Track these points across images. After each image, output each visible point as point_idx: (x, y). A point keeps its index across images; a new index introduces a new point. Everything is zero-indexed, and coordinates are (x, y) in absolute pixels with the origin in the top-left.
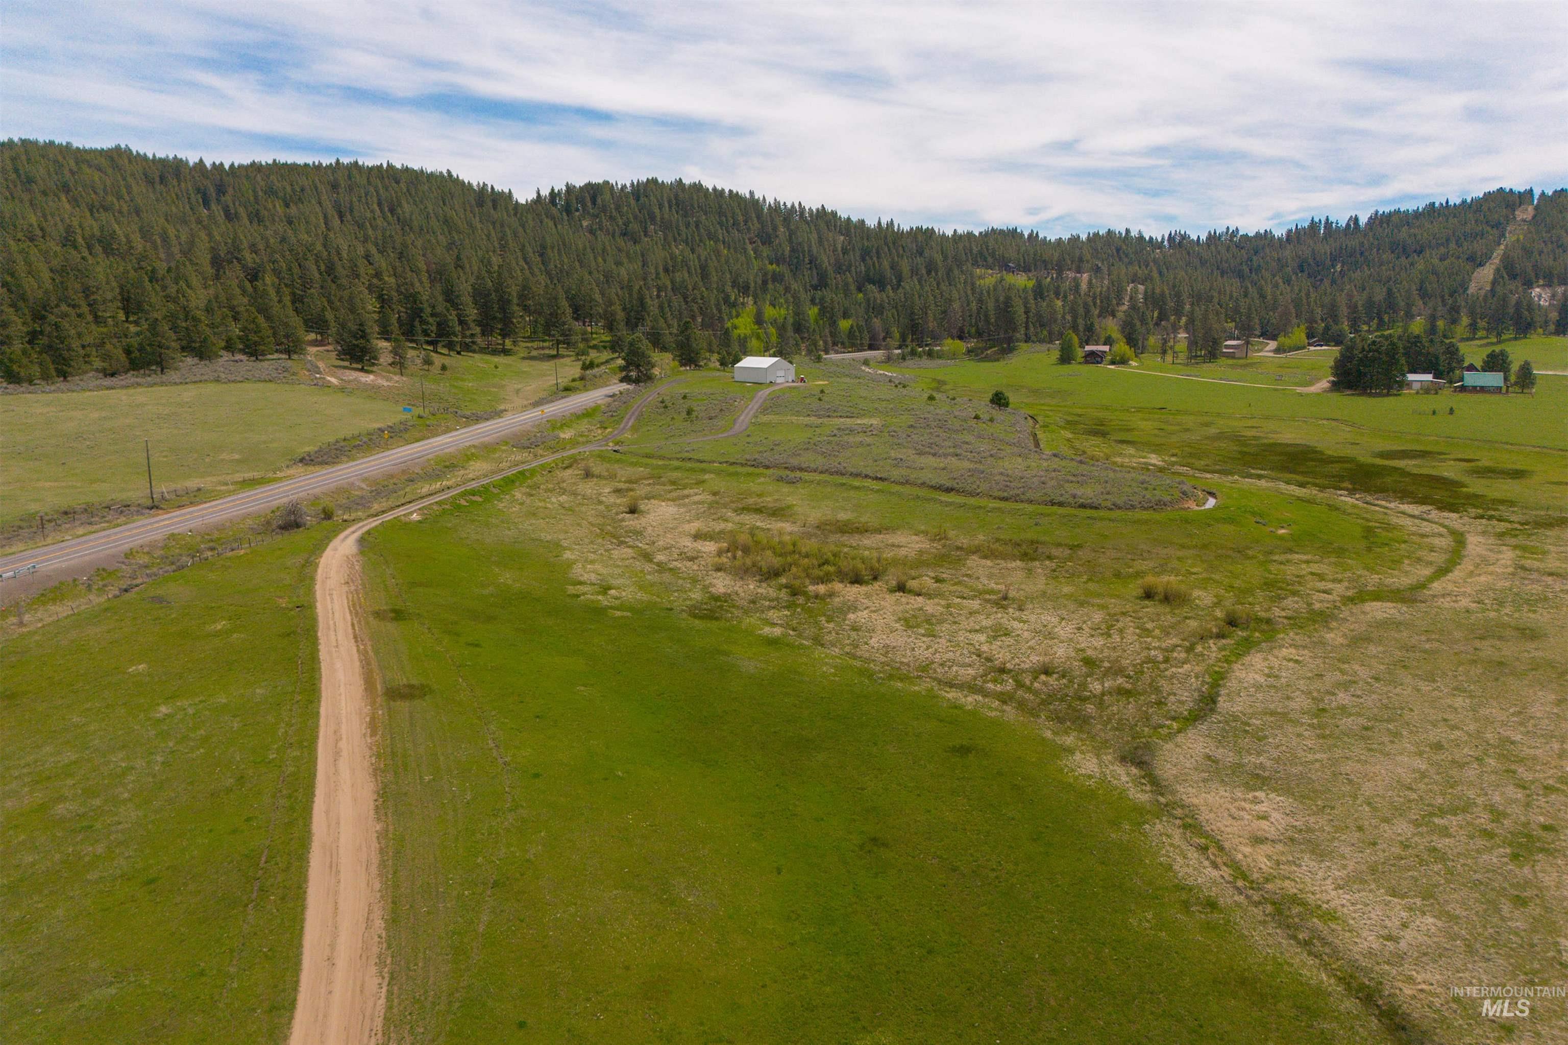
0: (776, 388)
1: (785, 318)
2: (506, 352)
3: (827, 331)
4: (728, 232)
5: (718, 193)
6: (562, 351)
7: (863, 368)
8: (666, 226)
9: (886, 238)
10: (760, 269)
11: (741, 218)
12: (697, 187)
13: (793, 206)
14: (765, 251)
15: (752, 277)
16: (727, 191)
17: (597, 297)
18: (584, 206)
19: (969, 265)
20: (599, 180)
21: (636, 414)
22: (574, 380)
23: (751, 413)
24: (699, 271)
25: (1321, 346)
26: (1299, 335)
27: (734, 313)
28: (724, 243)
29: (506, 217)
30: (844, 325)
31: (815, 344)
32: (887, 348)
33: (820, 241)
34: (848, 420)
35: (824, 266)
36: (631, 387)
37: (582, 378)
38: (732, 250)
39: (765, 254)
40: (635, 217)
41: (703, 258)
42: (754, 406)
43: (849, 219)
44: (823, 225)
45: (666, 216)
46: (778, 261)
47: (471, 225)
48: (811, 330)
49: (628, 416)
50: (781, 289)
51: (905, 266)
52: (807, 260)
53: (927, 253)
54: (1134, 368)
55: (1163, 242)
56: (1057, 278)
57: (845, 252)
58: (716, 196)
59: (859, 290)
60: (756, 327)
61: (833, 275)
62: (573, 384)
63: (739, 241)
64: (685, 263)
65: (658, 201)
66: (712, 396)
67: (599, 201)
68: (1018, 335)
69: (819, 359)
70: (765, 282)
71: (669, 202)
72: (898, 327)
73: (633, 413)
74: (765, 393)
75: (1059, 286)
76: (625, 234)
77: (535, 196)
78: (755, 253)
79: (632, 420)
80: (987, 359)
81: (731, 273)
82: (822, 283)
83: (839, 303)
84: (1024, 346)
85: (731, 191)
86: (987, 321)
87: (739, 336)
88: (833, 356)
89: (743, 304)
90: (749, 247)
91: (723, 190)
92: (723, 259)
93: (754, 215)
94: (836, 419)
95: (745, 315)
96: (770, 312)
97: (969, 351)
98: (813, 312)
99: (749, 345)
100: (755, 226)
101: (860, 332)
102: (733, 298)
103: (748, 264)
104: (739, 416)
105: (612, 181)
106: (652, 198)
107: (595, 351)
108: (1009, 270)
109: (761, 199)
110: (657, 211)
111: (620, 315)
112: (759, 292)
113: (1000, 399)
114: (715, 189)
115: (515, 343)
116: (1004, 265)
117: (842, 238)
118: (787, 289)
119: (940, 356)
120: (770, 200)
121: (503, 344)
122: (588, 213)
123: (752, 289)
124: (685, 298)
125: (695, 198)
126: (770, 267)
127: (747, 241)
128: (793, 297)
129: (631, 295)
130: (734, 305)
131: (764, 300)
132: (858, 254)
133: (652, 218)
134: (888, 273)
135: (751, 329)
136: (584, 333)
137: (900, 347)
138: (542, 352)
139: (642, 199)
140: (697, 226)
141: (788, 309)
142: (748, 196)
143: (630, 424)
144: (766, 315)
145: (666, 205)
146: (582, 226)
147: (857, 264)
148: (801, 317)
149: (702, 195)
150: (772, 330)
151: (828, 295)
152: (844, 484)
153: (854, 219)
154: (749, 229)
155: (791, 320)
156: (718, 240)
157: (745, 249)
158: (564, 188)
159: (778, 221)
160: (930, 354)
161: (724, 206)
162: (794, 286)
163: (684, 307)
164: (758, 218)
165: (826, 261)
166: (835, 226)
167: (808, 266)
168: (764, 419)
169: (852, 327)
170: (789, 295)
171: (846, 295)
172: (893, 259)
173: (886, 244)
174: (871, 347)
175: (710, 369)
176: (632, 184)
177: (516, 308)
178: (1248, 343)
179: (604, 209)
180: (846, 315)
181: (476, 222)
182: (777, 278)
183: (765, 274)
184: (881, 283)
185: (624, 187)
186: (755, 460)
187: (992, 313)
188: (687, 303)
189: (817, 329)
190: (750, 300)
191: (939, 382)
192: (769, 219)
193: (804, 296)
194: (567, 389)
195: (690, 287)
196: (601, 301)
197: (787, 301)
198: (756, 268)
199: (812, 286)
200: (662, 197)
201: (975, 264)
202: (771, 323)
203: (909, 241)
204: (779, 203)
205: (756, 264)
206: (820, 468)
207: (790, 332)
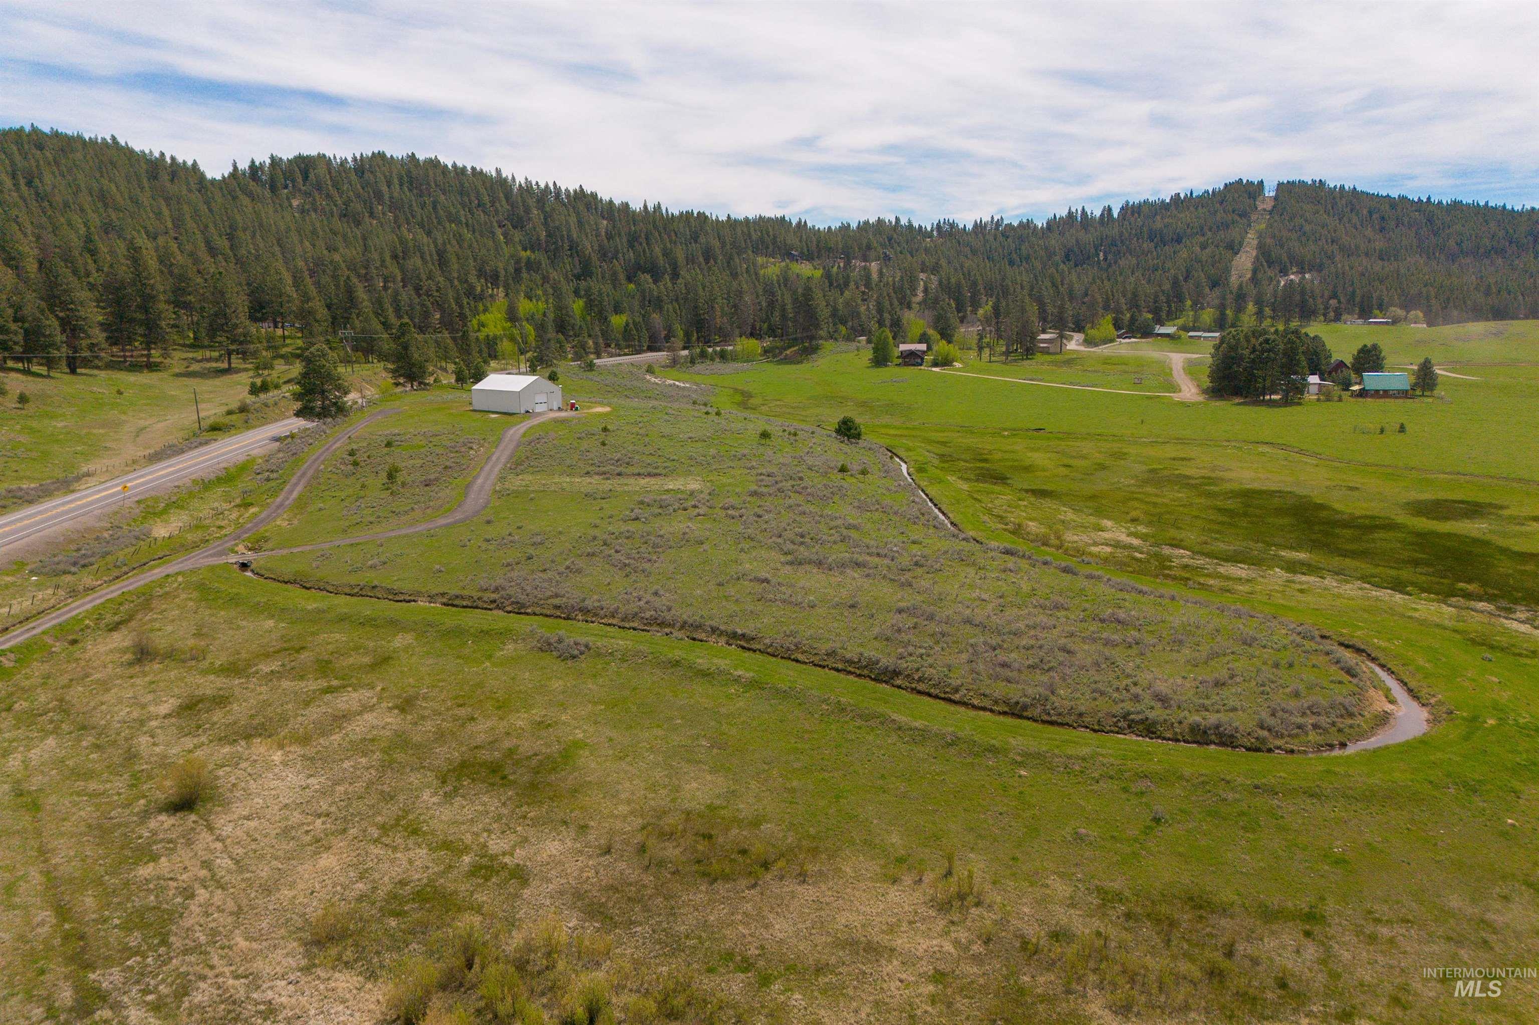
0: (535, 421)
1: (544, 315)
2: (151, 367)
3: (597, 329)
4: (472, 214)
5: (460, 172)
6: (236, 362)
7: (648, 377)
8: (395, 206)
9: (654, 222)
10: (512, 256)
11: (486, 199)
12: (434, 163)
13: (547, 186)
14: (517, 236)
15: (502, 264)
16: (469, 168)
17: (290, 290)
18: (293, 181)
19: (750, 252)
20: (314, 153)
21: (310, 473)
22: (230, 413)
23: (497, 469)
24: (435, 257)
25: (1130, 338)
26: (1106, 326)
27: (481, 308)
28: (467, 225)
29: (184, 192)
30: (618, 321)
31: (583, 346)
32: (669, 349)
33: (580, 223)
34: (653, 481)
35: (587, 252)
36: (310, 425)
37: (243, 409)
38: (477, 234)
39: (517, 239)
40: (358, 196)
41: (440, 242)
42: (501, 456)
43: (611, 202)
44: (581, 207)
45: (396, 195)
46: (532, 246)
47: (135, 201)
48: (577, 328)
49: (294, 480)
50: (538, 278)
51: (680, 254)
52: (566, 247)
53: (702, 239)
54: (959, 370)
55: (932, 230)
56: (845, 267)
57: (609, 237)
58: (457, 174)
59: (630, 279)
60: (509, 324)
61: (598, 263)
62: (227, 420)
63: (486, 223)
64: (419, 248)
65: (385, 177)
66: (435, 440)
67: (312, 176)
68: (821, 332)
69: (591, 367)
70: (518, 271)
71: (401, 179)
72: (681, 324)
73: (304, 474)
74: (518, 431)
75: (848, 276)
76: (345, 216)
77: (231, 169)
78: (505, 238)
79: (300, 488)
80: (787, 361)
81: (475, 260)
82: (585, 272)
83: (608, 295)
84: (828, 345)
85: (473, 169)
86: (784, 317)
87: (488, 336)
88: (605, 361)
89: (491, 296)
90: (499, 232)
91: (465, 167)
92: (466, 245)
93: (501, 195)
94: (632, 481)
95: (494, 309)
96: (525, 306)
97: (766, 351)
98: (577, 306)
99: (499, 347)
100: (504, 206)
101: (637, 330)
102: (479, 289)
103: (496, 249)
104: (475, 478)
105: (329, 154)
106: (378, 174)
107: (282, 361)
108: (792, 258)
109: (510, 177)
110: (385, 188)
111: (322, 312)
112: (511, 281)
113: (849, 429)
114: (455, 166)
115: (165, 356)
116: (787, 254)
117: (605, 222)
118: (545, 279)
119: (732, 358)
120: (520, 179)
121: (149, 356)
122: (300, 190)
123: (502, 278)
124: (417, 289)
125: (431, 173)
126: (524, 254)
127: (495, 224)
128: (553, 288)
129: (337, 286)
130: (480, 298)
131: (518, 291)
132: (625, 240)
133: (379, 195)
134: (661, 261)
135: (504, 329)
136: (270, 339)
137: (684, 348)
138: (208, 365)
139: (367, 175)
140: (434, 208)
141: (547, 302)
142: (494, 174)
143: (295, 494)
144: (521, 309)
145: (396, 181)
146: (291, 206)
147: (625, 250)
148: (564, 312)
149: (439, 171)
150: (529, 328)
151: (597, 286)
152: (677, 664)
153: (617, 202)
154: (497, 211)
155: (551, 316)
156: (460, 222)
157: (493, 233)
158: (268, 161)
159: (532, 202)
160: (723, 356)
161: (467, 185)
162: (554, 275)
163: (417, 300)
164: (507, 198)
165: (588, 246)
166: (596, 209)
167: (569, 253)
168: (516, 482)
169: (627, 324)
170: (547, 286)
171: (615, 287)
172: (665, 245)
173: (656, 227)
174: (651, 349)
175: (443, 387)
176: (355, 159)
177: (162, 306)
178: (1062, 336)
179: (319, 187)
180: (617, 310)
181: (145, 199)
182: (531, 266)
183: (518, 262)
184: (656, 274)
185: (344, 162)
186: (496, 590)
187: (789, 307)
188: (419, 296)
189: (584, 327)
190: (501, 292)
191: (743, 393)
192: (519, 199)
193: (567, 288)
194: (215, 428)
195: (424, 277)
196: (295, 296)
197: (545, 293)
198: (507, 255)
199: (574, 276)
200: (391, 172)
201: (756, 251)
202: (527, 320)
203: (681, 225)
204: (530, 182)
205: (506, 251)
206: (622, 610)
207: (551, 334)
